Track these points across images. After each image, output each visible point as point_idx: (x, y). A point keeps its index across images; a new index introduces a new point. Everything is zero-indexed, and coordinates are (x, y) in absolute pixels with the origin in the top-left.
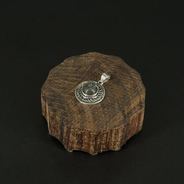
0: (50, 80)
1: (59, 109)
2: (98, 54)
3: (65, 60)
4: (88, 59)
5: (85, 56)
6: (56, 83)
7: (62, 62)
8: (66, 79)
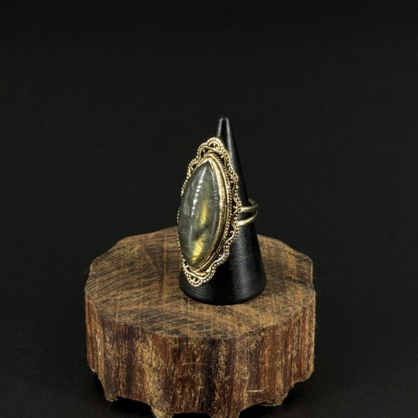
0: (104, 302)
1: (180, 327)
2: (136, 237)
3: (91, 268)
4: (130, 250)
5: (119, 249)
6: (121, 300)
7: (89, 272)
8: (132, 288)
